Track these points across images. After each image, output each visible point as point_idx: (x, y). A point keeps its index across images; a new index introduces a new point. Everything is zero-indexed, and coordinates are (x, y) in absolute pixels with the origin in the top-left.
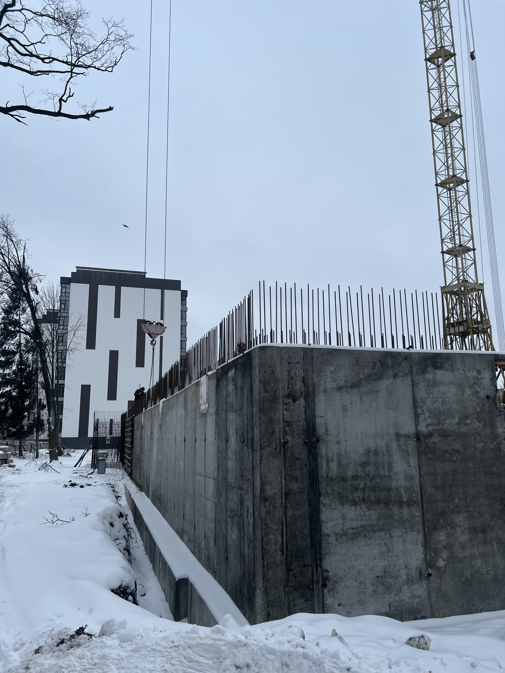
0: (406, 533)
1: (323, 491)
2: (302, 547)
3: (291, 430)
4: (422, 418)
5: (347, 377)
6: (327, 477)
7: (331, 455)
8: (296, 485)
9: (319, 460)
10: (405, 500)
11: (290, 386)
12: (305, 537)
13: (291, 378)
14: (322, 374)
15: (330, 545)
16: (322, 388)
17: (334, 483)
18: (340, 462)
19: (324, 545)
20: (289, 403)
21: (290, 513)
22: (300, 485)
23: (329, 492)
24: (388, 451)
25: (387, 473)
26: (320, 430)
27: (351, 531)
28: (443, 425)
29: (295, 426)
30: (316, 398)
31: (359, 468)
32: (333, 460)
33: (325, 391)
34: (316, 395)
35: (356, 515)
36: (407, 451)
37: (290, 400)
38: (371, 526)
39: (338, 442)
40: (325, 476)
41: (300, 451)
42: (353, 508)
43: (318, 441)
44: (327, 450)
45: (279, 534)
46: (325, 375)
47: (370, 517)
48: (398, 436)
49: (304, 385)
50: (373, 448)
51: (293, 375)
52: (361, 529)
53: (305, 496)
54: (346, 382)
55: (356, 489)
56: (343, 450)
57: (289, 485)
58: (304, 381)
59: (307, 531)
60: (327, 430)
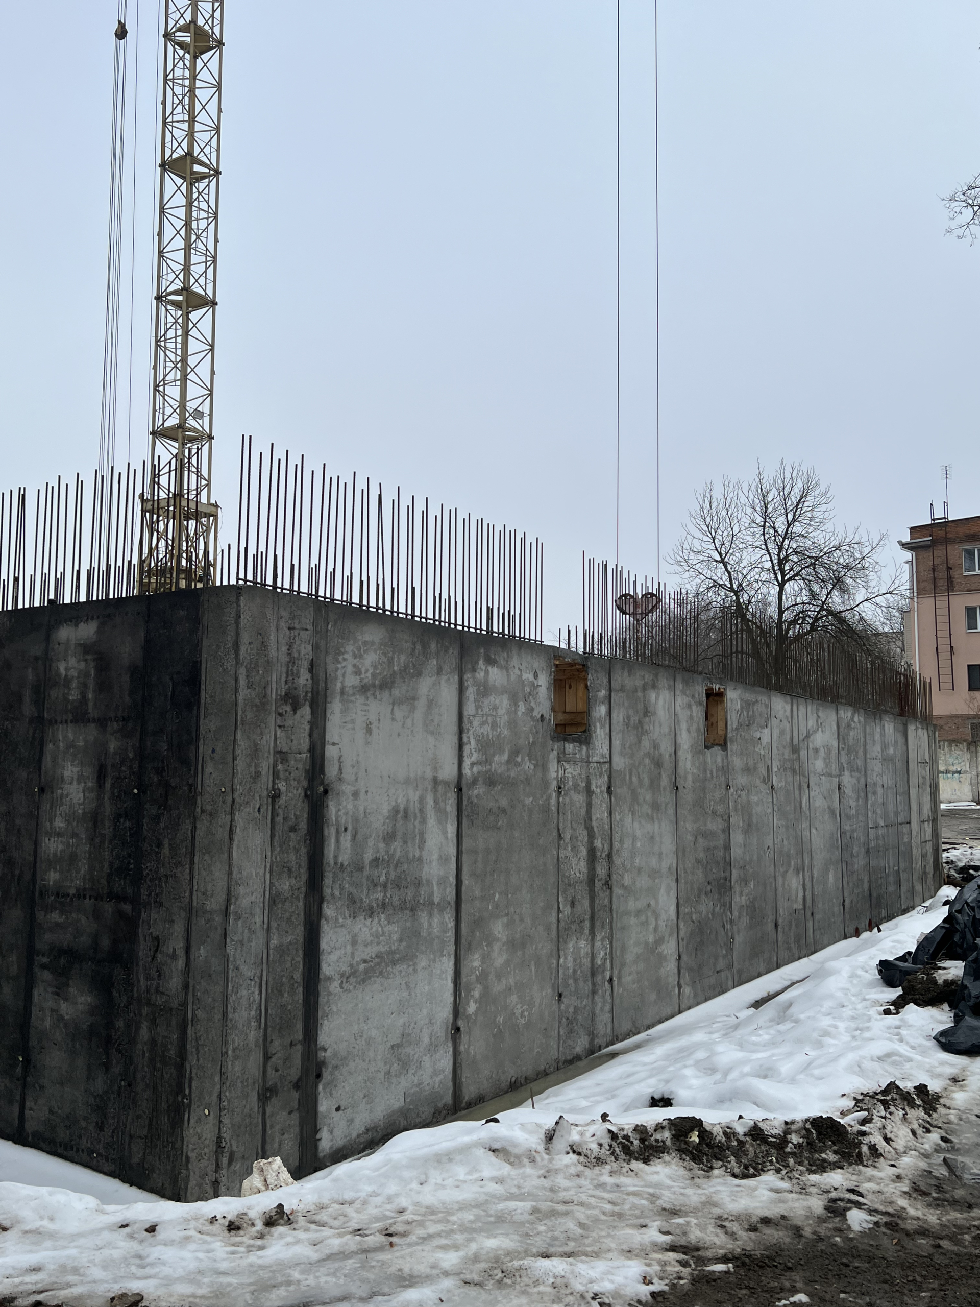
0: (434, 961)
1: (327, 891)
2: (289, 1008)
3: (286, 771)
4: (466, 750)
5: (375, 667)
6: (336, 863)
7: (343, 821)
8: (288, 884)
9: (326, 832)
10: (436, 900)
11: (290, 678)
12: (296, 985)
13: (292, 661)
14: (340, 658)
15: (331, 998)
16: (339, 685)
17: (345, 874)
18: (356, 833)
19: (322, 1000)
20: (286, 711)
21: (274, 942)
22: (293, 881)
23: (337, 893)
24: (421, 810)
25: (417, 854)
26: (331, 771)
27: (362, 967)
28: (490, 765)
29: (293, 762)
30: (328, 705)
31: (382, 845)
32: (346, 830)
33: (342, 693)
34: (329, 700)
35: (371, 935)
36: (445, 812)
37: (288, 708)
38: (391, 952)
39: (356, 794)
40: (332, 862)
41: (298, 813)
42: (368, 922)
43: (326, 792)
44: (339, 810)
45: (255, 987)
46: (344, 659)
47: (390, 936)
48: (435, 781)
49: (312, 678)
50: (402, 807)
51: (296, 655)
52: (377, 960)
53: (301, 904)
54: (374, 675)
55: (375, 885)
56: (361, 809)
57: (276, 884)
58: (312, 668)
59: (298, 976)
60: (340, 769)
